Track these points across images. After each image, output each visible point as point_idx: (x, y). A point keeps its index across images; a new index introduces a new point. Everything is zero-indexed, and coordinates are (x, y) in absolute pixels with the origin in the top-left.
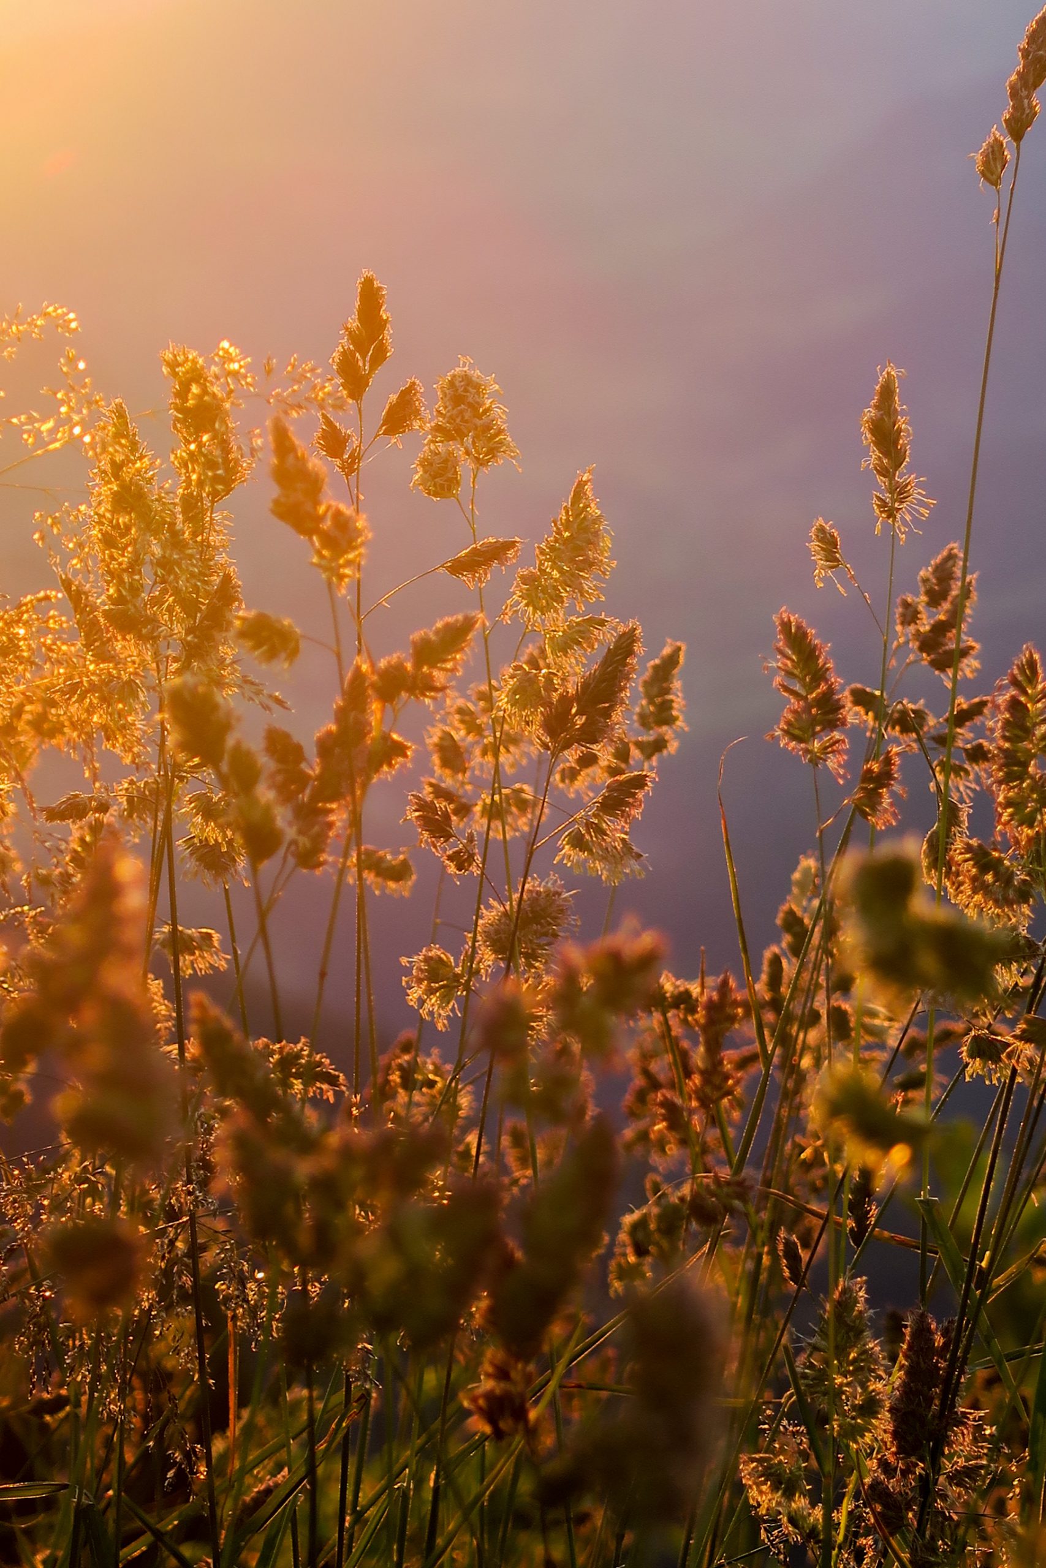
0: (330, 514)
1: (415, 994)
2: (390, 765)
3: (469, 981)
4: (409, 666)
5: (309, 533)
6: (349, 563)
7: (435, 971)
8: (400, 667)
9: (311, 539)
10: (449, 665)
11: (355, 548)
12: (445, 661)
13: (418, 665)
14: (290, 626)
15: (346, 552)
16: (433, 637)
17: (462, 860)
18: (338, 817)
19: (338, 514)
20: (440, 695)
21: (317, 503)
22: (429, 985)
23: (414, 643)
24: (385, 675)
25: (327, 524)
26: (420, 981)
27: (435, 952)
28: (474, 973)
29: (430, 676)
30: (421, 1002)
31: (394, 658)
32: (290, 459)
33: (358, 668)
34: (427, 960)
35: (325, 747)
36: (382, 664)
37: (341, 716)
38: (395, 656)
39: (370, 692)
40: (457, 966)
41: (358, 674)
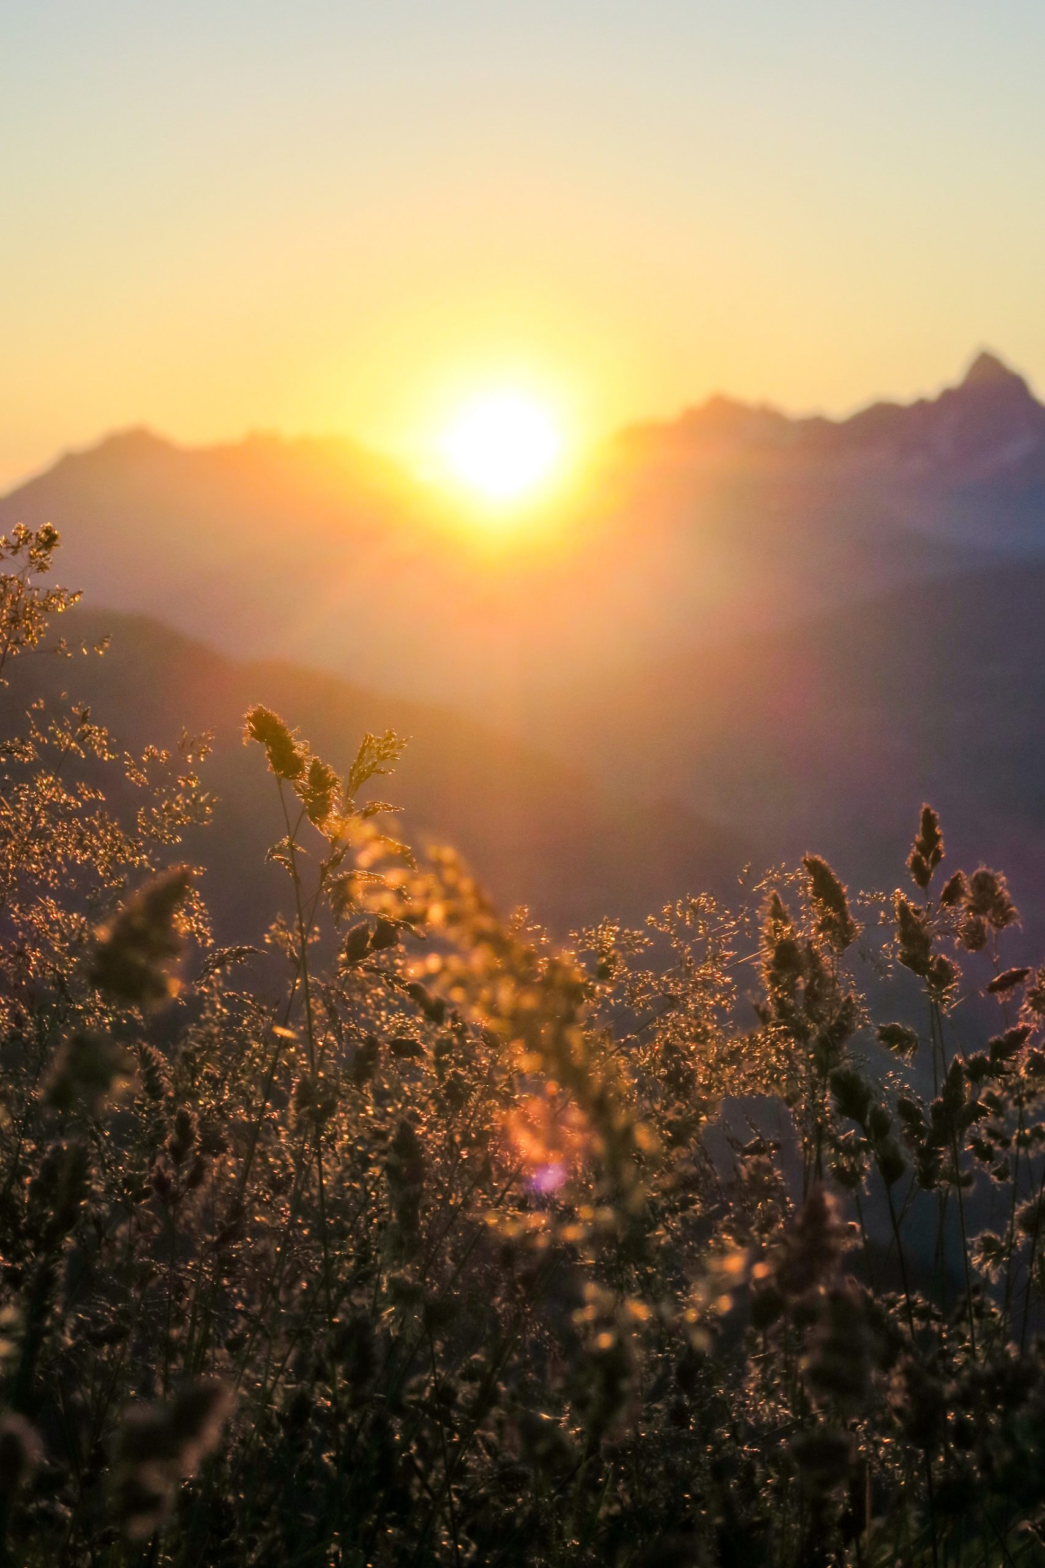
0: (935, 961)
1: (976, 1260)
2: (977, 1122)
3: (1010, 1251)
4: (988, 1058)
5: (923, 973)
6: (948, 992)
7: (988, 1246)
8: (982, 1058)
9: (924, 977)
10: (1013, 1058)
11: (952, 982)
12: (1011, 1055)
13: (993, 1058)
14: (912, 1032)
15: (947, 985)
16: (1002, 1039)
17: (1001, 1175)
18: (945, 1155)
19: (941, 961)
20: (1008, 1077)
21: (927, 955)
22: (985, 1255)
23: (991, 1044)
24: (973, 1064)
25: (933, 968)
26: (979, 1253)
27: (988, 1234)
28: (1014, 1246)
29: (1002, 1065)
30: (981, 1265)
31: (979, 1053)
32: (910, 927)
33: (956, 1061)
34: (983, 1239)
35: (937, 1111)
36: (971, 1057)
37: (946, 1093)
38: (979, 1052)
39: (964, 1077)
40: (1002, 1241)
41: (957, 1066)
